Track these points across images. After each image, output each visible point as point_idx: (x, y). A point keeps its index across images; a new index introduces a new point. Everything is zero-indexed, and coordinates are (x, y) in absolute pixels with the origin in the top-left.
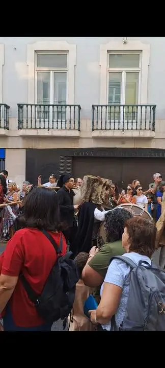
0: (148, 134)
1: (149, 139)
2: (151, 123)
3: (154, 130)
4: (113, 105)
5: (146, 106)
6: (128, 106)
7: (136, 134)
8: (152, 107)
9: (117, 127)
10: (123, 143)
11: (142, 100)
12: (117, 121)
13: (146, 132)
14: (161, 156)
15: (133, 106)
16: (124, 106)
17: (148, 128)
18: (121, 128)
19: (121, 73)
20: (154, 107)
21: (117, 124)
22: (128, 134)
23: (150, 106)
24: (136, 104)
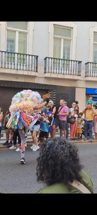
0: (33, 74)
1: (34, 77)
2: (35, 67)
3: (37, 72)
4: (10, 53)
5: (32, 56)
6: (21, 54)
7: (26, 73)
8: (36, 57)
9: (13, 68)
10: (17, 78)
12: (13, 63)
13: (32, 72)
14: (41, 88)
15: (24, 55)
16: (18, 54)
17: (33, 70)
18: (16, 68)
20: (37, 57)
21: (13, 66)
22: (21, 72)
23: (35, 56)
24: (25, 53)
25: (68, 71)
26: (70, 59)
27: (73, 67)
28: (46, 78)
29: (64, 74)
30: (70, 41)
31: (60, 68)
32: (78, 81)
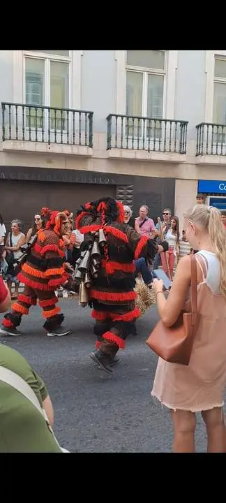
0: (84, 151)
1: (86, 158)
2: (88, 136)
3: (91, 146)
4: (34, 106)
5: (80, 112)
6: (55, 109)
7: (67, 150)
8: (88, 114)
9: (40, 139)
10: (50, 161)
11: (74, 103)
12: (41, 129)
13: (81, 147)
14: (101, 182)
15: (62, 110)
16: (49, 109)
17: (83, 143)
18: (46, 139)
19: (43, 60)
20: (91, 114)
21: (40, 134)
22: (56, 149)
23: (86, 113)
24: (66, 107)
25: (157, 143)
26: (164, 118)
27: (168, 135)
28: (111, 160)
29: (149, 151)
30: (162, 76)
31: (141, 138)
32: (181, 165)
